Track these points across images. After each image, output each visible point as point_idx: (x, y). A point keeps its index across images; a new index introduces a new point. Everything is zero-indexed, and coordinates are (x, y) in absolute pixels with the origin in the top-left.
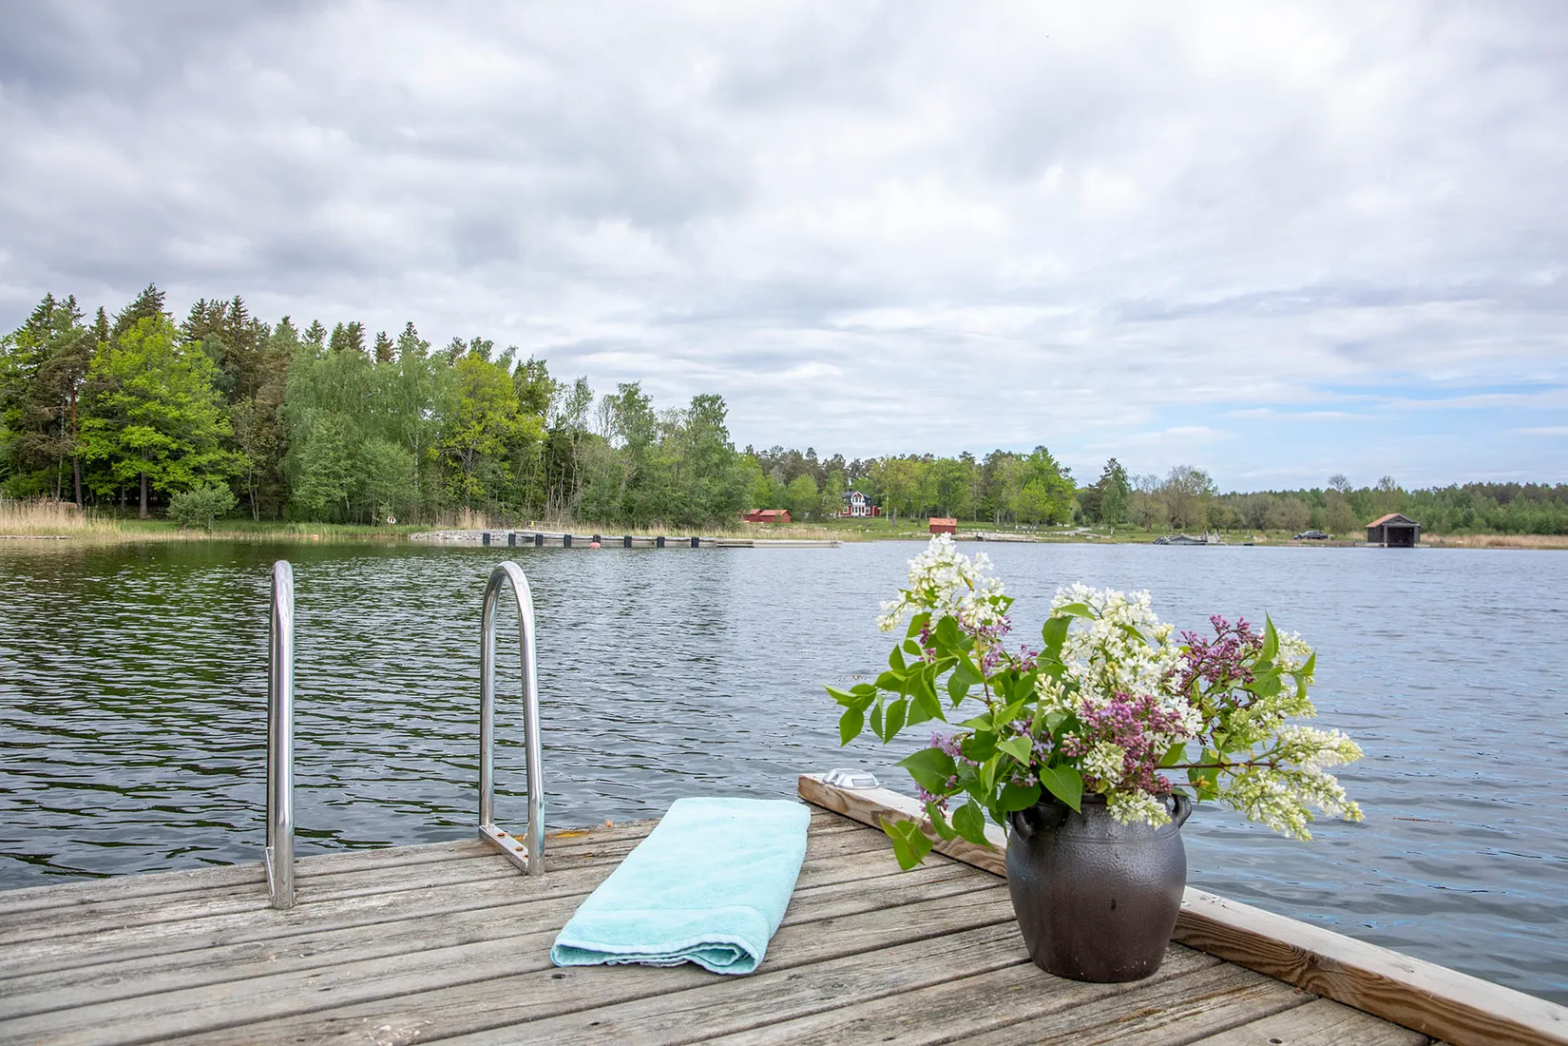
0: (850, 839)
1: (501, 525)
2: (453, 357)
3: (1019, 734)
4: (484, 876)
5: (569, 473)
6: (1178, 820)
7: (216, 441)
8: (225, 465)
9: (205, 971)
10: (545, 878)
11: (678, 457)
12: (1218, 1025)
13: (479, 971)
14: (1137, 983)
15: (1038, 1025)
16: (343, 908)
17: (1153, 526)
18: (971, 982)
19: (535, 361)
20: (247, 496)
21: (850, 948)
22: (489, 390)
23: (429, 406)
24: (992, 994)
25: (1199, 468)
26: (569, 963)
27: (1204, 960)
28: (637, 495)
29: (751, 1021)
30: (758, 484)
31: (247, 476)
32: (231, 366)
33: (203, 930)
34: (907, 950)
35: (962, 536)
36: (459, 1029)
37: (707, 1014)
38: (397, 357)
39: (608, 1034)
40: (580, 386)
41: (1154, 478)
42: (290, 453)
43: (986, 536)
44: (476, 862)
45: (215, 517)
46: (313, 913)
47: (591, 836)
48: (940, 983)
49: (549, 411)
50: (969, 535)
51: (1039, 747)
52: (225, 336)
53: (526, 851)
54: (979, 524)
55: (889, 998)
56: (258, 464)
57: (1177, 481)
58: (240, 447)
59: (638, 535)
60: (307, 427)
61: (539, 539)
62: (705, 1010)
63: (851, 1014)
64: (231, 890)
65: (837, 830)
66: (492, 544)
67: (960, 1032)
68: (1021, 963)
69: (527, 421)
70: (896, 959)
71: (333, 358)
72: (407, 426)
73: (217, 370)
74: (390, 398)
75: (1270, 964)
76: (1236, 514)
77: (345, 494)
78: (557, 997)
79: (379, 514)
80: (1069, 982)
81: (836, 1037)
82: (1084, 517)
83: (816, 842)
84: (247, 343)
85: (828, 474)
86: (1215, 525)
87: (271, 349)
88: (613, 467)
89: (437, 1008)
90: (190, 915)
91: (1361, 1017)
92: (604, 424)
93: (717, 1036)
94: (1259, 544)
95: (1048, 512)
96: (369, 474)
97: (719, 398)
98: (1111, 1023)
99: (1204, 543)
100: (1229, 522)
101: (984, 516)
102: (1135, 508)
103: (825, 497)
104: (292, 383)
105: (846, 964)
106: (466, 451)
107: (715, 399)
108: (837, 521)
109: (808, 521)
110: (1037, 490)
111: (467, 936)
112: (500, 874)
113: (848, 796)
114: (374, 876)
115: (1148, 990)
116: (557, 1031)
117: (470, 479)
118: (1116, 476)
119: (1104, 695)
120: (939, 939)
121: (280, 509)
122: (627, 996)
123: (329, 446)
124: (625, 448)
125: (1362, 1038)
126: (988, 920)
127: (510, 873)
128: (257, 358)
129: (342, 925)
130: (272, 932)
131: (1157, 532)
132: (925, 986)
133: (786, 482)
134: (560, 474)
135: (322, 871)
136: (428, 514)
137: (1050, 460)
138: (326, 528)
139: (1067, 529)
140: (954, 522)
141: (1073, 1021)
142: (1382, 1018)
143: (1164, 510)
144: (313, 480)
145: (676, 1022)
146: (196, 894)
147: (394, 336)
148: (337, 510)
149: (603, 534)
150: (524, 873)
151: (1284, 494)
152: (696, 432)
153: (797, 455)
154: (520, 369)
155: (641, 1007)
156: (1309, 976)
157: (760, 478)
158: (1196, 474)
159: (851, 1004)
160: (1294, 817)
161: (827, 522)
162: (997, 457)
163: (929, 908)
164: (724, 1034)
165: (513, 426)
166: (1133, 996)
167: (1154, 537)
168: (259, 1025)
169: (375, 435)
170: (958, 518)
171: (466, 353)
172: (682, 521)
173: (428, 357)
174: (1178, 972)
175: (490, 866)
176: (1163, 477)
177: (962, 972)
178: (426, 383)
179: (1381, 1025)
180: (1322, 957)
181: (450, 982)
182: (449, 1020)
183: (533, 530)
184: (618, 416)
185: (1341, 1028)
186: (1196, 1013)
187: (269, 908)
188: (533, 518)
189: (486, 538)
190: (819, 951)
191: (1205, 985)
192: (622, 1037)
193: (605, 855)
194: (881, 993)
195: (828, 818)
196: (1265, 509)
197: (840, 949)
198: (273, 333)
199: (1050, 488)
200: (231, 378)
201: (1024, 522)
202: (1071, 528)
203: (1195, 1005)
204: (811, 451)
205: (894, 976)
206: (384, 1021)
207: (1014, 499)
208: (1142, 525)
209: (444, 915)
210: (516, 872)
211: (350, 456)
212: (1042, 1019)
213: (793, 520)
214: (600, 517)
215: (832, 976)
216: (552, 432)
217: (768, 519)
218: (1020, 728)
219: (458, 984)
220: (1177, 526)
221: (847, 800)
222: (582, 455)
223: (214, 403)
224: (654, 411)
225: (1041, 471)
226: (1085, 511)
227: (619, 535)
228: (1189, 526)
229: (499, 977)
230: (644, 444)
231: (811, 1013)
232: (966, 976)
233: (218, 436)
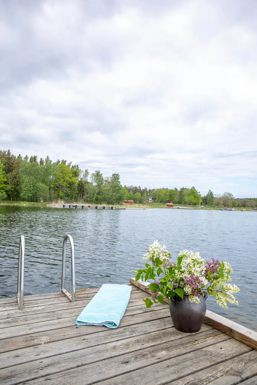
0: (140, 294)
1: (67, 203)
2: (57, 164)
3: (171, 282)
4: (62, 302)
5: (83, 191)
6: (205, 299)
7: (3, 182)
8: (5, 188)
9: (6, 324)
10: (75, 303)
11: (109, 188)
12: (210, 344)
13: (61, 326)
14: (195, 333)
15: (174, 342)
16: (33, 310)
17: (219, 206)
18: (162, 331)
19: (76, 165)
20: (10, 195)
21: (137, 322)
22: (66, 172)
23: (52, 175)
24: (165, 334)
25: (230, 193)
26: (79, 324)
27: (210, 328)
28: (99, 196)
29: (116, 339)
30: (127, 194)
31: (10, 190)
32: (7, 165)
33: (5, 314)
34: (149, 323)
35: (174, 207)
36: (57, 339)
37: (107, 338)
38: (45, 164)
39: (87, 341)
40: (86, 171)
41: (219, 195)
42: (20, 185)
43: (180, 207)
44: (61, 298)
45: (2, 200)
46: (27, 310)
47: (85, 292)
48: (155, 331)
49: (79, 177)
50: (176, 207)
51: (175, 284)
52: (6, 158)
53: (71, 296)
54: (178, 204)
55: (144, 335)
56: (12, 188)
57: (225, 195)
58: (8, 184)
59: (99, 206)
60: (24, 179)
61: (76, 206)
62: (106, 337)
63: (136, 338)
64: (10, 304)
65: (137, 292)
66: (65, 207)
67: (157, 344)
68: (172, 327)
69: (74, 179)
70: (146, 325)
71: (30, 164)
72: (47, 180)
73: (4, 166)
74: (43, 173)
75: (223, 330)
76: (239, 203)
77: (32, 195)
78: (76, 333)
79: (39, 200)
80: (181, 332)
81: (132, 344)
82: (203, 203)
83: (133, 295)
84: (11, 160)
85: (143, 192)
86: (234, 206)
87: (16, 162)
88: (93, 190)
89: (53, 334)
90: (2, 310)
91: (240, 343)
92: (92, 180)
93: (108, 343)
94: (244, 211)
95: (195, 202)
96: (37, 190)
97: (118, 174)
98: (188, 342)
99: (231, 210)
100: (237, 205)
101: (180, 203)
102: (215, 201)
103: (143, 197)
104: (21, 169)
105: (136, 326)
106: (60, 185)
107: (117, 175)
108: (145, 203)
109: (138, 203)
110: (192, 197)
111: (59, 317)
112: (65, 301)
113: (140, 284)
114: (39, 301)
115: (197, 335)
116: (76, 341)
117: (60, 192)
118: (211, 194)
119: (189, 274)
120: (156, 321)
121: (17, 198)
122: (91, 333)
123: (29, 184)
124: (96, 186)
125: (239, 348)
126: (167, 316)
127: (68, 301)
128: (13, 164)
129: (33, 313)
130: (19, 315)
131: (220, 207)
132: (152, 332)
133: (134, 194)
134: (81, 191)
135: (29, 300)
136: (51, 200)
137: (195, 190)
138: (27, 203)
139: (199, 206)
140: (173, 204)
141: (180, 342)
142: (244, 343)
143: (222, 202)
144: (25, 192)
145: (100, 339)
146: (3, 305)
147: (44, 159)
148: (30, 199)
149: (91, 205)
150: (71, 301)
151: (250, 199)
152: (113, 182)
153: (136, 188)
154: (73, 167)
155: (94, 335)
156: (230, 333)
157: (127, 193)
158: (229, 194)
159: (136, 336)
160: (224, 304)
161: (143, 203)
162: (183, 189)
163: (155, 313)
164: (110, 342)
165: (71, 180)
166: (194, 336)
167: (220, 208)
168: (17, 338)
169: (39, 181)
170: (174, 203)
171: (60, 163)
172: (109, 203)
173: (52, 164)
174: (204, 330)
175: (64, 299)
176: (222, 194)
177: (160, 329)
178: (51, 170)
179: (244, 345)
180: (233, 330)
181: (55, 328)
182: (55, 337)
183: (75, 204)
184: (95, 178)
185: (235, 346)
186: (206, 341)
187: (18, 309)
188: (75, 201)
189: (64, 206)
190: (131, 323)
191: (209, 334)
192: (89, 342)
193: (88, 297)
194: (142, 334)
195: (136, 288)
196: (246, 202)
197: (135, 323)
198: (17, 158)
199: (195, 197)
200: (7, 168)
201: (189, 204)
202: (200, 206)
203: (206, 339)
204: (139, 187)
205: (145, 329)
206: (42, 337)
207: (187, 199)
208: (217, 206)
209: (54, 312)
210: (69, 301)
211: (33, 186)
212: (174, 341)
213: (135, 203)
214: (90, 201)
215: (133, 329)
216: (80, 181)
217: (129, 202)
218: (171, 281)
219: (57, 329)
220: (225, 206)
221: (140, 285)
222: (86, 187)
223: (3, 174)
224: (103, 177)
225: (193, 193)
226: (203, 202)
227: (94, 205)
228: (228, 206)
229: (65, 327)
230: (101, 185)
231: (128, 338)
232: (160, 330)
233: (3, 181)
